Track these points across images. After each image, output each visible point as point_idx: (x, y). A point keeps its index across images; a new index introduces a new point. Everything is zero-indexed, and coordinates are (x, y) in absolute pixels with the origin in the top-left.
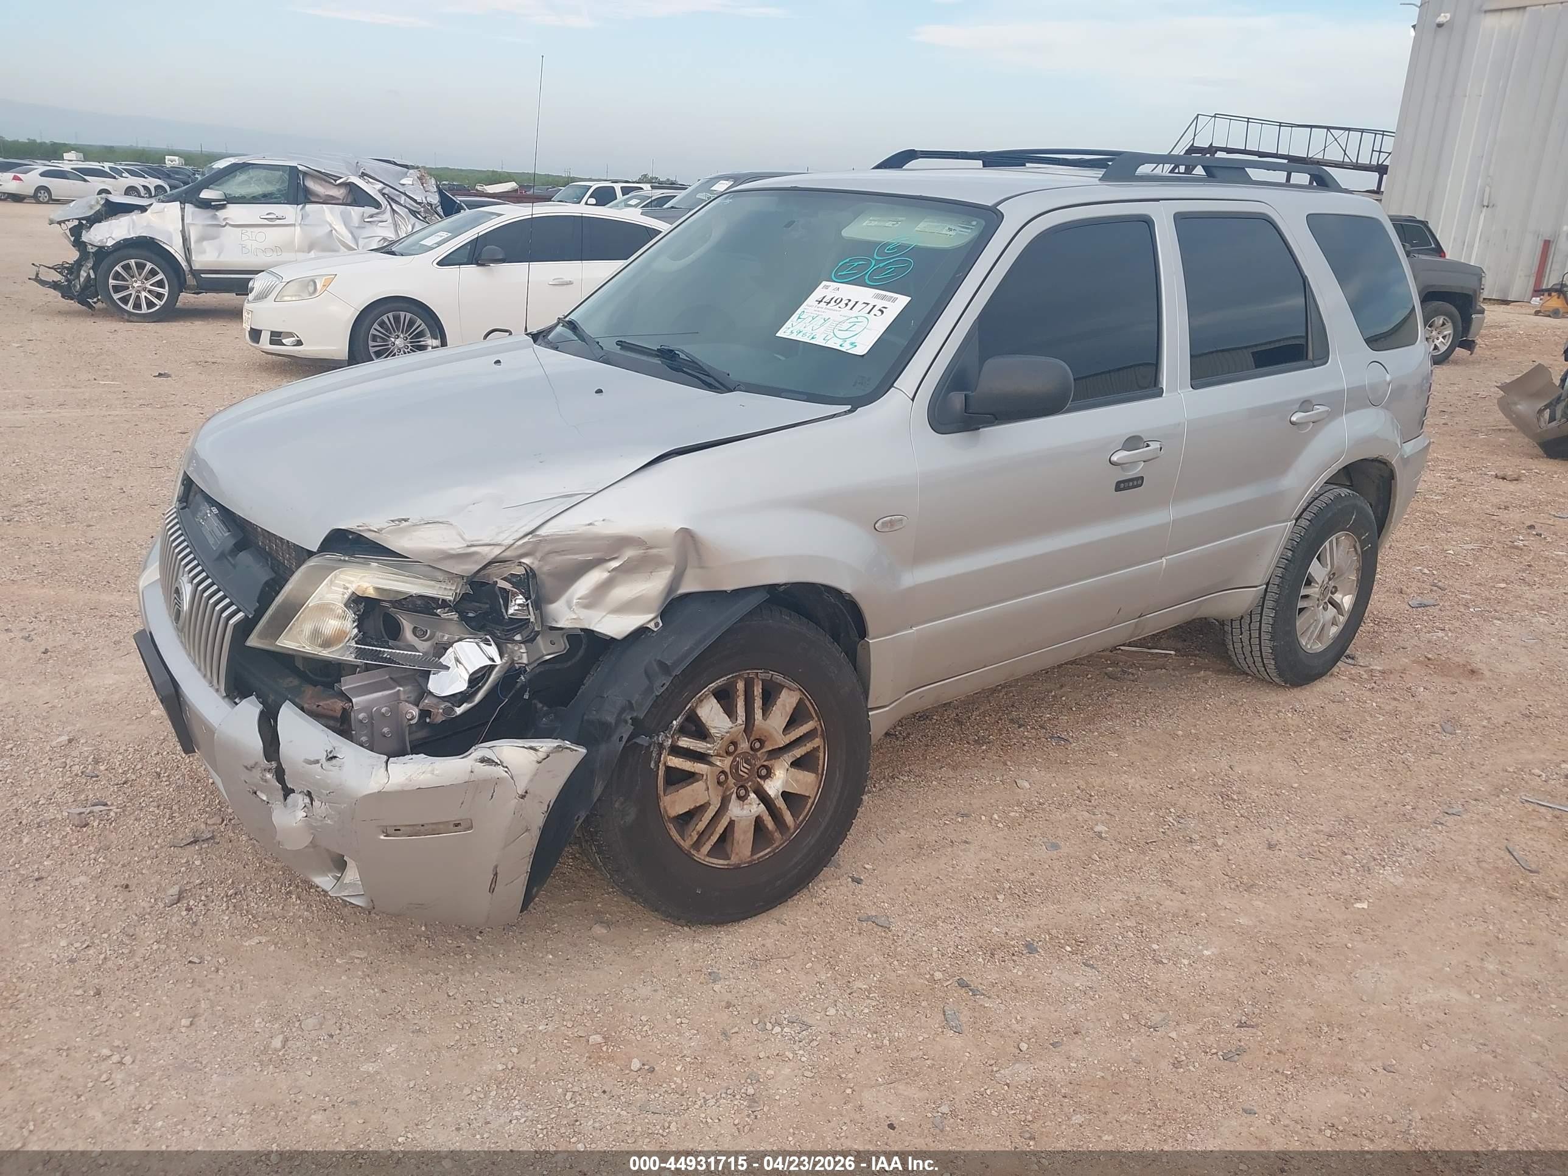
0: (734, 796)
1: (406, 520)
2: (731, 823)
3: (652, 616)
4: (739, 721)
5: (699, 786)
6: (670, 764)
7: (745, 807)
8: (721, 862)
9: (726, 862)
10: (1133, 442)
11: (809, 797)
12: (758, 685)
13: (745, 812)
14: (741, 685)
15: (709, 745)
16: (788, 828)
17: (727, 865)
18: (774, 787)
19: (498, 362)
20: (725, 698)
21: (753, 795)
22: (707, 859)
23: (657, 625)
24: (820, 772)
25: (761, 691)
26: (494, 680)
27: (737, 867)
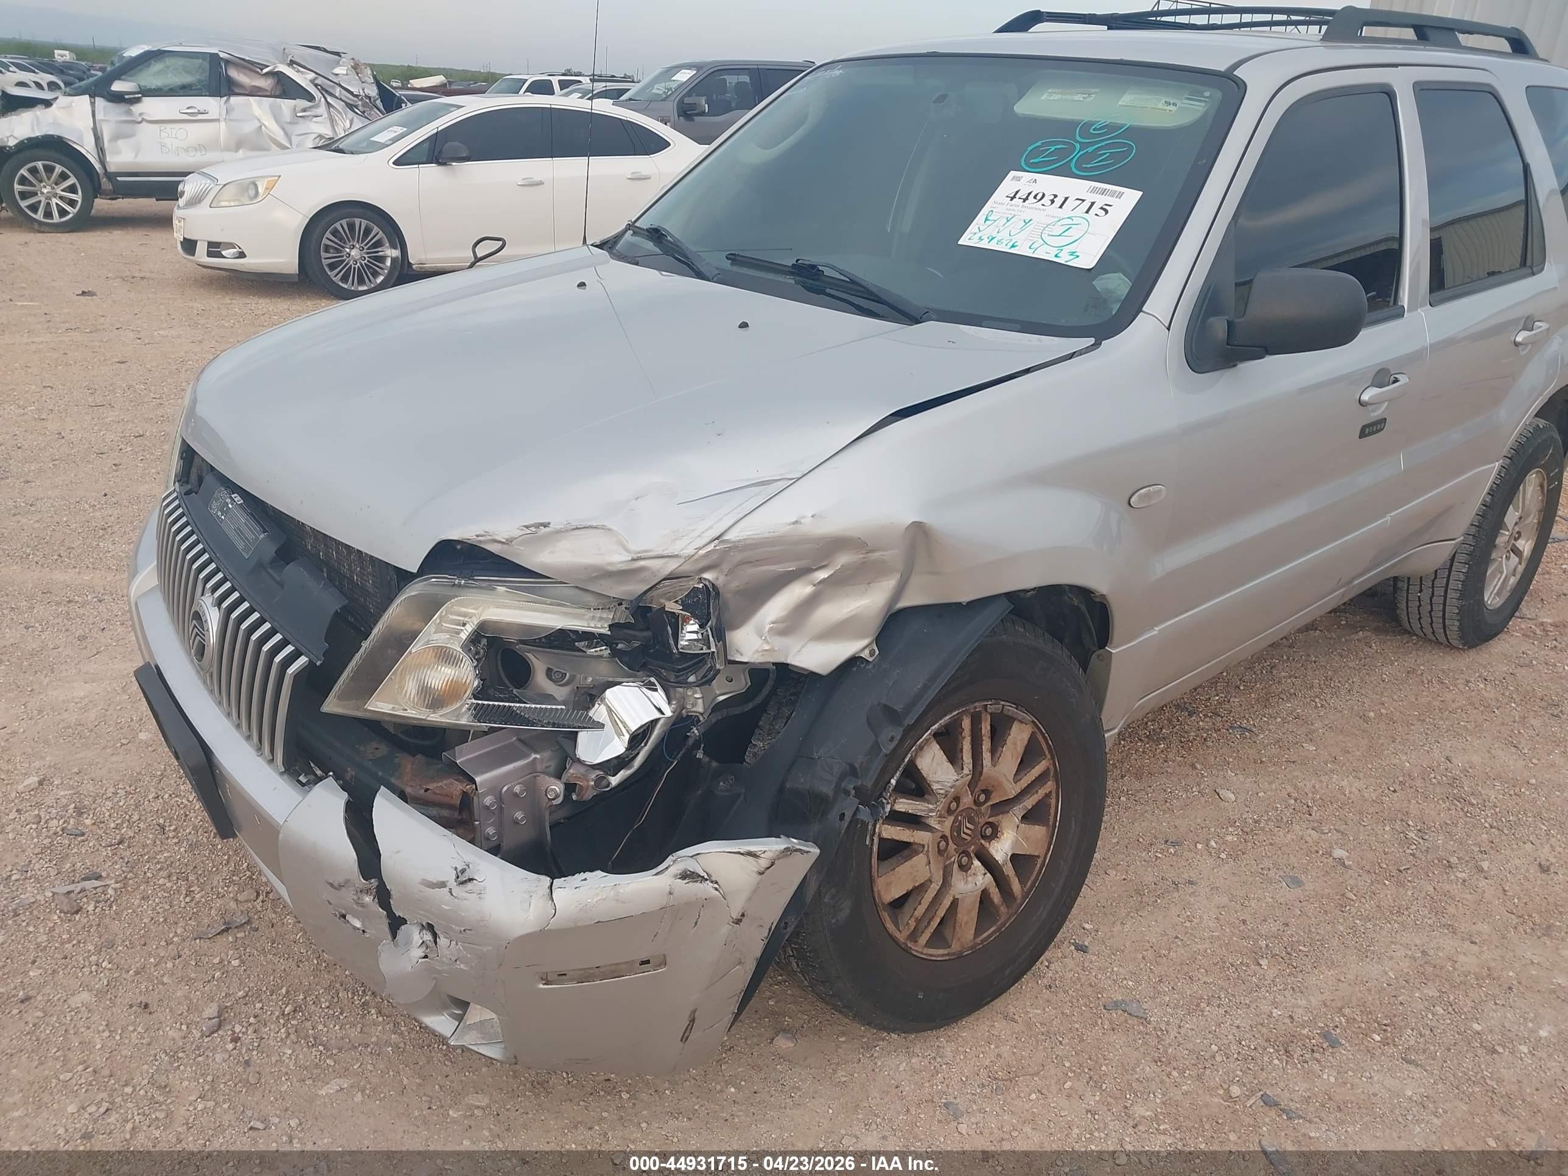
0: (956, 866)
1: (545, 525)
2: (955, 903)
3: (865, 642)
4: (966, 771)
5: (919, 860)
6: (885, 835)
7: (970, 879)
8: (941, 952)
9: (945, 951)
10: (1382, 377)
11: (1038, 857)
12: (987, 720)
13: (970, 886)
14: (966, 723)
15: (931, 806)
16: (1015, 899)
17: (948, 954)
18: (1001, 850)
19: (582, 285)
20: (948, 741)
21: (977, 863)
22: (926, 951)
23: (872, 653)
24: (1051, 823)
25: (989, 728)
26: (658, 734)
27: (960, 957)
